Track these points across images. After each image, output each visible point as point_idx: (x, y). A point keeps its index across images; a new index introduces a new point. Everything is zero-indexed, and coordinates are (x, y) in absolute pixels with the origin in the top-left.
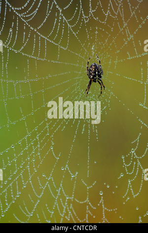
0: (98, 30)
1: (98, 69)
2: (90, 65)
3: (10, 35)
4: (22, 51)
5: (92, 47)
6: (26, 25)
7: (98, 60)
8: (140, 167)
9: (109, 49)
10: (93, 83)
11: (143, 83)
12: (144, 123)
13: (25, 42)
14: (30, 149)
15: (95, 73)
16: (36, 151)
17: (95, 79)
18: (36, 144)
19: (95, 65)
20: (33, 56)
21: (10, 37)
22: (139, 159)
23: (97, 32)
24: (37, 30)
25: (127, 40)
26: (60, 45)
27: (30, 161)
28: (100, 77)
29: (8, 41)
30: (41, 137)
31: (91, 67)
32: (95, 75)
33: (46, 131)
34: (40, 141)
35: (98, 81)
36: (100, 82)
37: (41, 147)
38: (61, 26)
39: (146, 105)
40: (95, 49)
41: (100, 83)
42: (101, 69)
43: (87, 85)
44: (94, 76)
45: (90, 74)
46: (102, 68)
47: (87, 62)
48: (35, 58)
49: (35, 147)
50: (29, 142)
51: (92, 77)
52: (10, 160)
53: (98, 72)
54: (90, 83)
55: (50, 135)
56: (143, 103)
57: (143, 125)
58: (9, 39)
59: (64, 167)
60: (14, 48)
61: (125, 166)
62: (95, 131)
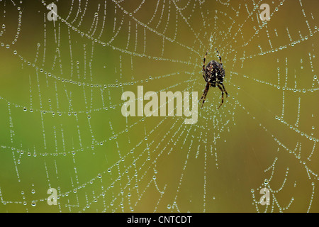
0: (219, 15)
1: (218, 69)
2: (206, 63)
3: (95, 21)
4: (112, 44)
5: (209, 38)
6: (118, 8)
7: (218, 55)
8: (275, 204)
9: (234, 40)
10: (211, 88)
11: (281, 88)
12: (282, 143)
13: (116, 32)
14: (124, 180)
15: (214, 74)
16: (133, 183)
17: (215, 83)
18: (132, 172)
19: (214, 64)
20: (128, 50)
21: (95, 24)
22: (276, 193)
23: (216, 17)
24: (134, 15)
25: (258, 28)
26: (166, 35)
27: (124, 197)
28: (222, 80)
29: (93, 29)
30: (138, 164)
31: (209, 66)
32: (215, 77)
33: (146, 155)
34: (137, 168)
35: (218, 86)
36: (221, 86)
37: (139, 178)
38: (166, 9)
39: (284, 119)
40: (214, 41)
41: (220, 88)
42: (222, 70)
43: (203, 91)
44: (213, 79)
45: (208, 76)
46: (224, 66)
47: (203, 59)
48: (130, 53)
49: (130, 177)
50: (123, 170)
51: (209, 80)
52: (96, 195)
53: (219, 73)
54: (207, 88)
55: (152, 160)
56: (280, 116)
57: (280, 147)
58: (94, 27)
59: (171, 204)
60: (101, 40)
61: (255, 204)
62: (214, 154)
